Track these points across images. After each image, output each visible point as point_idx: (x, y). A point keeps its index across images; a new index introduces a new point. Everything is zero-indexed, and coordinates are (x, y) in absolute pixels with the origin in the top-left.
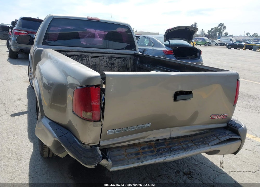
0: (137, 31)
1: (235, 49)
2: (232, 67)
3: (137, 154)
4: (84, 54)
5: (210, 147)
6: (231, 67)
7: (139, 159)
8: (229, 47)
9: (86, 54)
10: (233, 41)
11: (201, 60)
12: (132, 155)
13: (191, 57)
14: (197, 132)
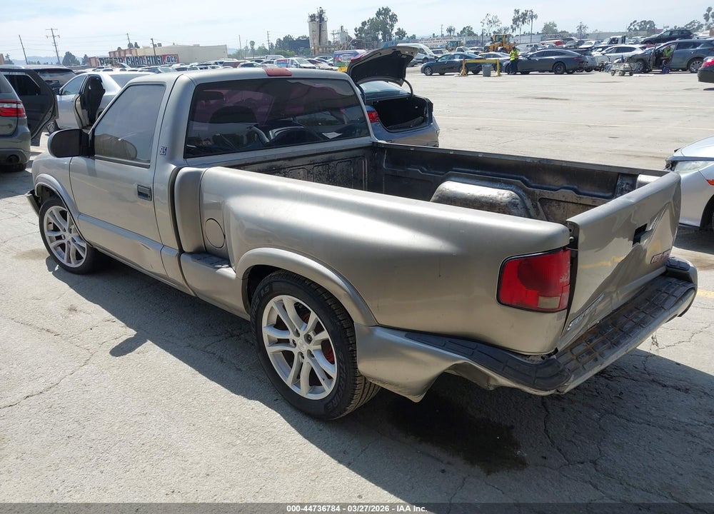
0: (160, 45)
1: (442, 74)
2: (478, 129)
3: (589, 352)
4: (275, 166)
5: (668, 313)
6: (477, 127)
7: (596, 360)
8: (428, 71)
9: (279, 163)
10: (425, 54)
11: (436, 124)
12: (583, 356)
13: (416, 121)
14: (637, 292)
